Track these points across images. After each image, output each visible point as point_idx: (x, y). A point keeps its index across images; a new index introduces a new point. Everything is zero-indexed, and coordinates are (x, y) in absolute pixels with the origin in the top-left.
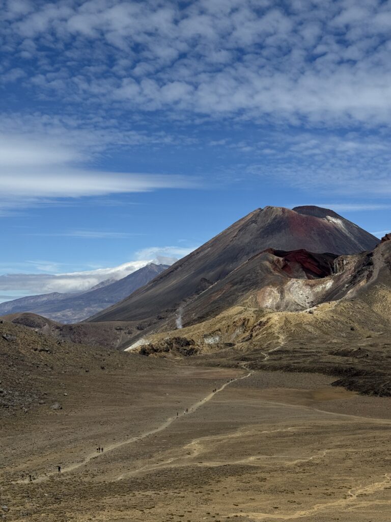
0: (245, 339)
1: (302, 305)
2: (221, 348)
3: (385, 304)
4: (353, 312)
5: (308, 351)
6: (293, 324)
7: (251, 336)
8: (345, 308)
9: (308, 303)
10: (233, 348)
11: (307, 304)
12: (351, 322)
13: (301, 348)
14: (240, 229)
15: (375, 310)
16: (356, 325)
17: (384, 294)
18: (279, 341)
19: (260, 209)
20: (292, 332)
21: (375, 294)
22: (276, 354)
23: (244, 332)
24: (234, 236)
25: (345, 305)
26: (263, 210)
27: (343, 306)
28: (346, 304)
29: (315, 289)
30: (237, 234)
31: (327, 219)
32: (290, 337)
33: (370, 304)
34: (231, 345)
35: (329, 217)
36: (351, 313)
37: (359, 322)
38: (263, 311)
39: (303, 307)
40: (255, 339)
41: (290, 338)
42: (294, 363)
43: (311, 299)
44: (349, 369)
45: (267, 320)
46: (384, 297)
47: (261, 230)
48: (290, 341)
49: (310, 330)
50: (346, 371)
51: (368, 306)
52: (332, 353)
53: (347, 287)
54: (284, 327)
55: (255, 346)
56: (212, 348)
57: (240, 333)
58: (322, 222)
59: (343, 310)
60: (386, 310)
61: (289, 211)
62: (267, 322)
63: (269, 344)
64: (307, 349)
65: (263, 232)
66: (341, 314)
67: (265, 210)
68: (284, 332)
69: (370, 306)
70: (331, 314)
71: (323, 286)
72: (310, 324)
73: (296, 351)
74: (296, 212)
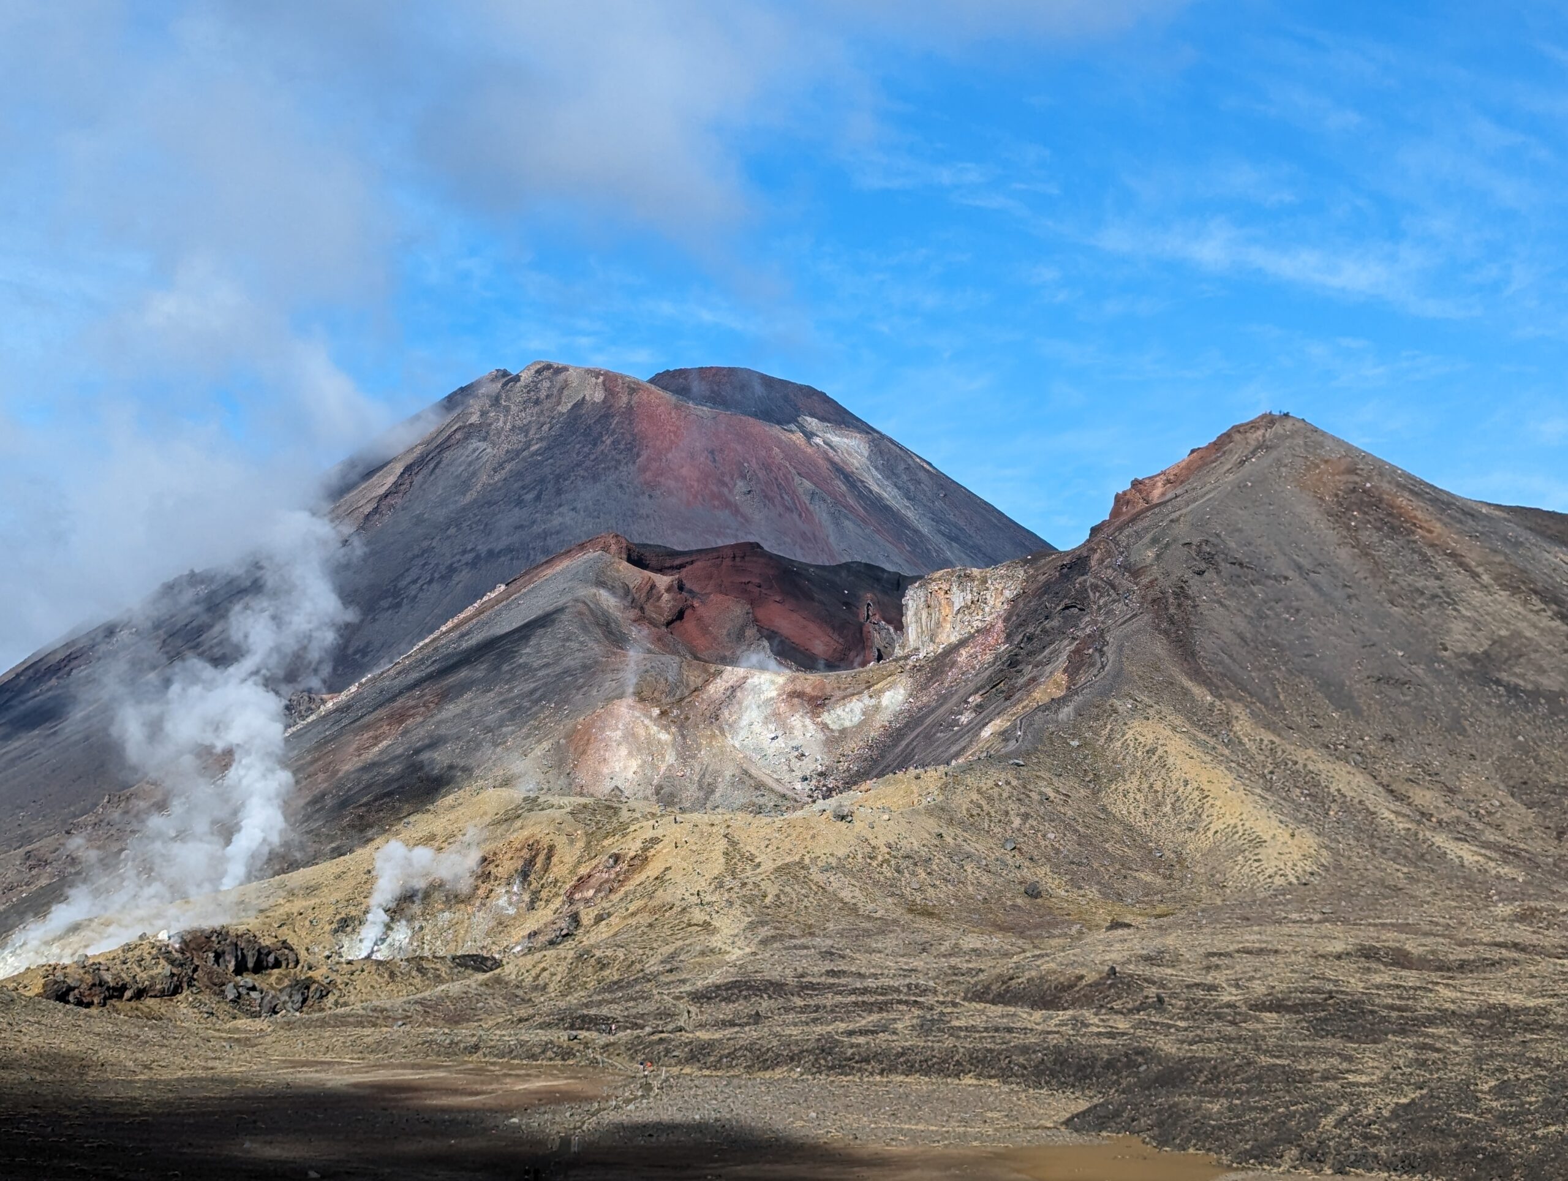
0: (542, 939)
1: (775, 786)
2: (438, 979)
3: (1158, 786)
4: (1026, 817)
5: (870, 983)
6: (768, 866)
7: (575, 918)
8: (990, 799)
9: (805, 779)
10: (498, 980)
11: (798, 786)
12: (1019, 859)
13: (831, 973)
14: (409, 459)
15: (1119, 809)
16: (1043, 875)
17: (1149, 739)
18: (716, 941)
19: (505, 374)
20: (767, 901)
21: (1110, 739)
22: (728, 1000)
23: (531, 906)
24: (382, 491)
25: (986, 784)
26: (517, 378)
27: (979, 791)
28: (990, 783)
29: (826, 717)
30: (396, 485)
31: (802, 429)
32: (763, 923)
33: (1095, 781)
34: (478, 963)
35: (812, 423)
36: (1017, 822)
37: (1055, 860)
38: (616, 811)
39: (784, 796)
40: (594, 937)
41: (765, 932)
42: (851, 1033)
43: (816, 759)
44: (1126, 1055)
45: (645, 849)
46: (1152, 751)
47: (508, 467)
48: (764, 942)
49: (845, 894)
51: (1083, 792)
52: (980, 995)
53: (979, 708)
54: (728, 881)
55: (603, 967)
56: (392, 975)
57: (512, 911)
58: (779, 442)
59: (980, 807)
60: (1167, 809)
61: (634, 388)
62: (641, 860)
63: (672, 956)
64: (860, 976)
65: (518, 475)
66: (971, 823)
67: (526, 377)
68: (730, 903)
69: (1095, 793)
70: (932, 824)
71: (867, 701)
72: (840, 868)
73: (812, 986)
74: (668, 395)
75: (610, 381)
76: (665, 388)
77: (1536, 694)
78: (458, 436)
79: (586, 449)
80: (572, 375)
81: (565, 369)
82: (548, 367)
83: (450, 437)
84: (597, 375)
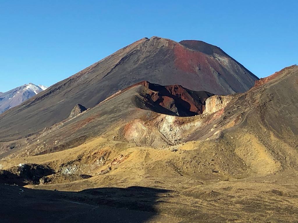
0: (103, 172)
3: (248, 149)
4: (216, 154)
6: (154, 160)
7: (110, 168)
8: (209, 149)
10: (88, 181)
12: (212, 163)
15: (239, 153)
16: (216, 167)
17: (249, 138)
19: (147, 38)
20: (151, 168)
21: (240, 137)
23: (103, 165)
26: (149, 40)
27: (207, 147)
28: (210, 145)
29: (182, 127)
30: (120, 63)
31: (213, 56)
32: (148, 173)
34: (86, 176)
35: (216, 55)
36: (214, 155)
37: (220, 164)
38: (126, 145)
39: (169, 144)
40: (112, 173)
41: (147, 175)
45: (129, 154)
46: (249, 141)
47: (145, 60)
48: (146, 178)
50: (189, 213)
53: (215, 128)
54: (144, 163)
58: (207, 59)
59: (206, 151)
61: (175, 44)
62: (127, 157)
65: (147, 62)
66: (203, 154)
67: (151, 40)
70: (194, 154)
71: (192, 124)
74: (182, 46)
75: (170, 42)
76: (182, 44)
78: (135, 52)
79: (163, 57)
80: (162, 40)
81: (160, 38)
82: (156, 38)
83: (132, 52)
84: (167, 40)
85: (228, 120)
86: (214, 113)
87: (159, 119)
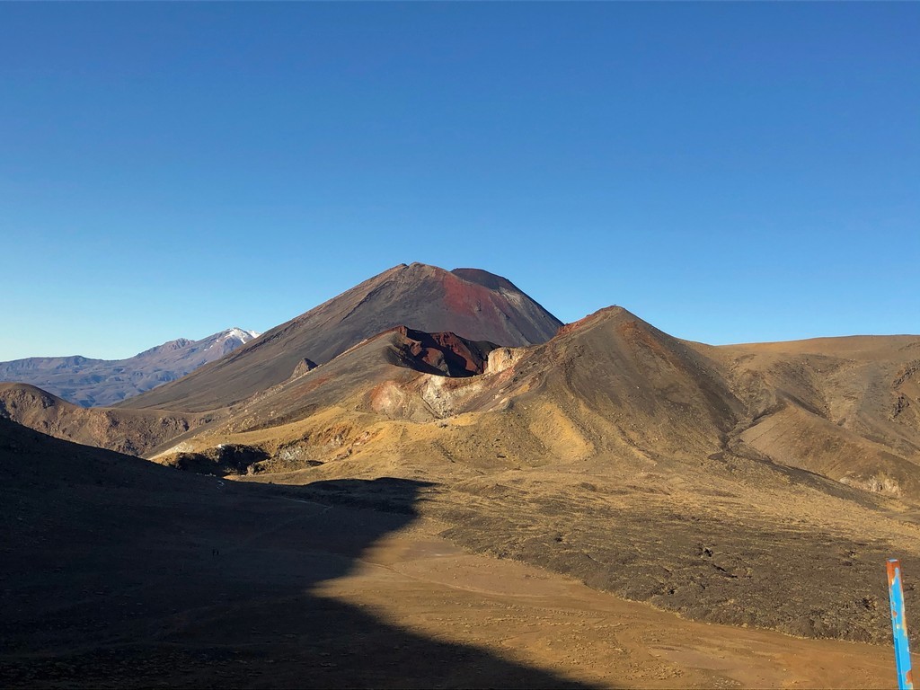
0: (341, 456)
1: (434, 413)
2: (300, 467)
6: (414, 440)
7: (350, 451)
9: (444, 412)
10: (318, 469)
11: (442, 414)
14: (371, 291)
15: (534, 431)
16: (503, 450)
17: (549, 409)
19: (404, 265)
20: (409, 451)
21: (537, 408)
24: (361, 300)
26: (408, 267)
29: (455, 392)
30: (365, 299)
31: (499, 291)
32: (405, 459)
33: (529, 421)
34: (316, 463)
35: (504, 290)
37: (508, 445)
39: (436, 417)
43: (449, 406)
44: (470, 514)
46: (549, 413)
47: (402, 296)
48: (402, 465)
50: (464, 516)
53: (502, 393)
54: (399, 444)
55: (351, 468)
58: (491, 295)
62: (375, 435)
65: (405, 298)
66: (484, 432)
67: (411, 267)
68: (397, 451)
70: (471, 431)
71: (468, 388)
72: (437, 443)
75: (438, 270)
76: (455, 274)
77: (681, 404)
78: (387, 284)
79: (428, 292)
80: (426, 268)
81: (424, 265)
82: (419, 264)
83: (384, 285)
84: (435, 268)
85: (520, 383)
86: (500, 373)
87: (422, 380)
